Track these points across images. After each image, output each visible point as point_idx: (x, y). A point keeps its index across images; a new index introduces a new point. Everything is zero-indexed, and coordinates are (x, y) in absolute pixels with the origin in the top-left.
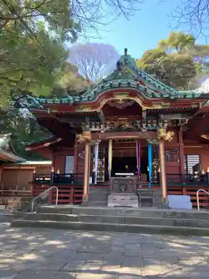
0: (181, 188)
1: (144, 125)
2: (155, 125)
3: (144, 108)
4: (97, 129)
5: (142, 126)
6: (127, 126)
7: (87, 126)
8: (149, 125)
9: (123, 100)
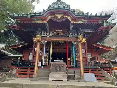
0: (88, 69)
1: (71, 34)
2: (76, 34)
3: (72, 22)
4: (45, 35)
5: (69, 35)
6: (62, 34)
7: (39, 33)
8: (73, 34)
9: (60, 17)
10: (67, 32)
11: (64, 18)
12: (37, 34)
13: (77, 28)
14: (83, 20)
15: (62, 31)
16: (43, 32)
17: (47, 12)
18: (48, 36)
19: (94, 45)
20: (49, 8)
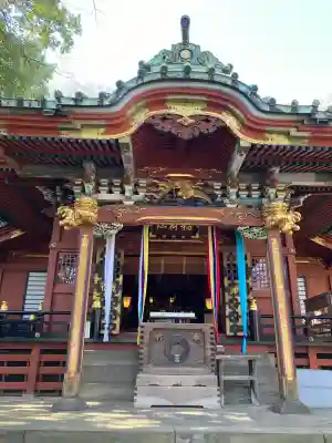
1: (233, 192)
2: (255, 195)
3: (246, 141)
4: (116, 196)
5: (226, 195)
8: (244, 194)
9: (191, 117)
10: (217, 185)
11: (207, 119)
12: (77, 190)
13: (262, 165)
14: (293, 132)
15: (193, 181)
16: (104, 181)
17: (134, 93)
18: (129, 199)
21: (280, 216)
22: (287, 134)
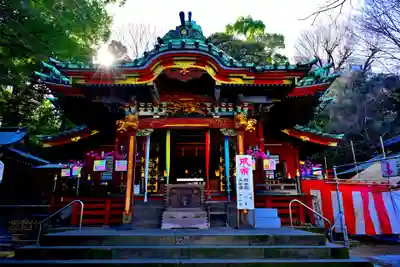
1: (217, 109)
2: (231, 109)
3: (219, 82)
4: (148, 113)
5: (213, 110)
6: (193, 109)
7: (133, 109)
8: (224, 110)
9: (188, 69)
10: (208, 105)
11: (197, 69)
12: (127, 110)
13: (232, 95)
14: (245, 76)
15: (194, 102)
16: (142, 104)
17: (155, 57)
18: (156, 114)
19: (286, 131)
20: (157, 47)
21: (242, 123)
22: (241, 77)
